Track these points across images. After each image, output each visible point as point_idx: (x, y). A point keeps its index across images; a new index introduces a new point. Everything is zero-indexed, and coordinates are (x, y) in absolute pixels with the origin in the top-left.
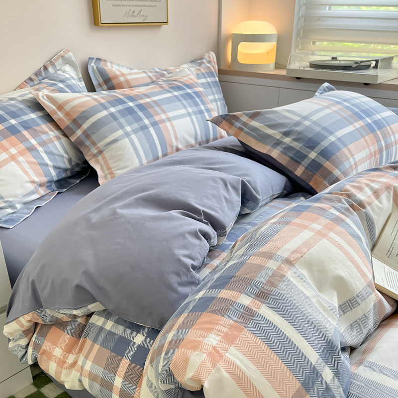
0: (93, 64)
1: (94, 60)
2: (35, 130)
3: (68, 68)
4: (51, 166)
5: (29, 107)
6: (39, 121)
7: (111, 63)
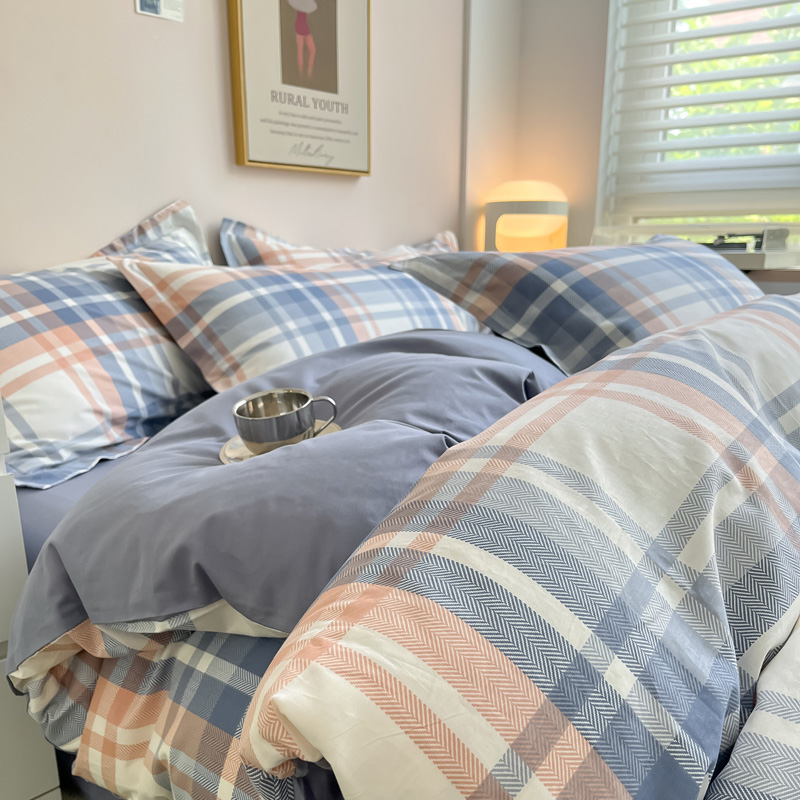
0: (230, 232)
1: (232, 226)
2: (111, 321)
3: (182, 233)
4: (137, 388)
5: (103, 283)
6: (120, 307)
7: (264, 233)
